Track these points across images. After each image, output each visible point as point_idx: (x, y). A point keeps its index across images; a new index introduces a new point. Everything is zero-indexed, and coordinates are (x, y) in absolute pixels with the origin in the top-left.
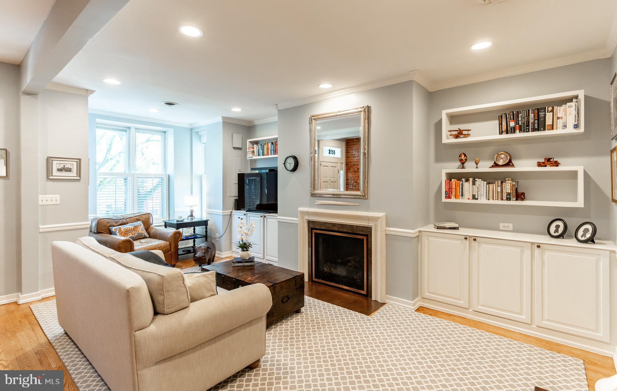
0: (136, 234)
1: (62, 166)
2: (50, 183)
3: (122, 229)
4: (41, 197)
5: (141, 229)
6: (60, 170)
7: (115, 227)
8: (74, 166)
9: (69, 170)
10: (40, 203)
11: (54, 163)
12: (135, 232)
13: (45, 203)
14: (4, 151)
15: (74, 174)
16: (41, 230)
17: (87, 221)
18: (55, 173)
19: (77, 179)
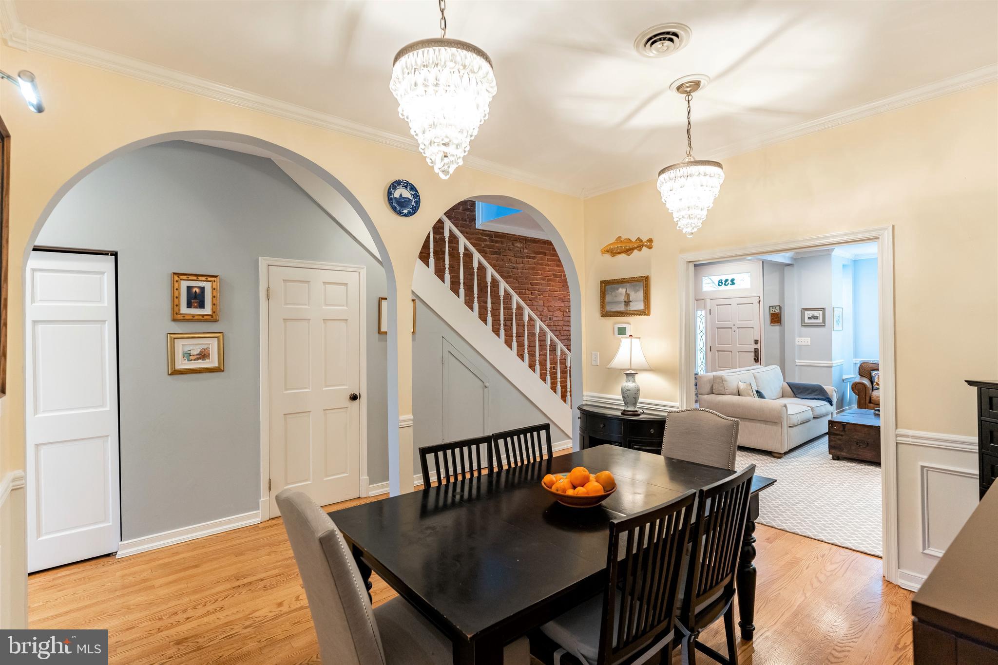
1: (811, 315)
2: (804, 329)
4: (797, 339)
6: (809, 318)
7: (875, 372)
8: (820, 314)
9: (816, 318)
10: (797, 343)
11: (806, 313)
13: (800, 343)
14: (779, 307)
15: (820, 320)
16: (797, 364)
17: (831, 360)
18: (807, 321)
19: (823, 325)
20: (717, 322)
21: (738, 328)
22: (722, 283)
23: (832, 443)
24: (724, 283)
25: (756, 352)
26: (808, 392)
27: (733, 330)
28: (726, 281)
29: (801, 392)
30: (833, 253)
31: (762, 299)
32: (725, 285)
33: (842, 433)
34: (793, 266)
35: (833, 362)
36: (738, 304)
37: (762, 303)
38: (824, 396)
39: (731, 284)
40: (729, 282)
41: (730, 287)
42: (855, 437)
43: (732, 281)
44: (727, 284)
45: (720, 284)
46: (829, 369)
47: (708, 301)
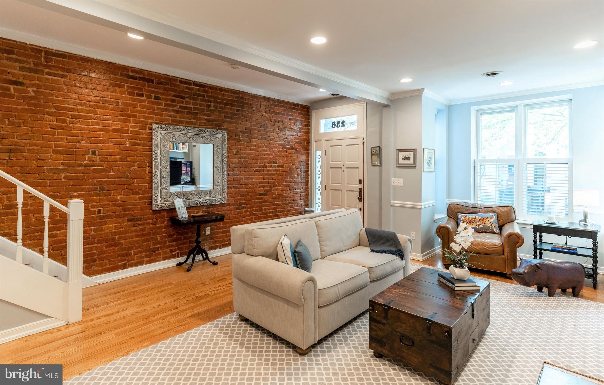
0: (481, 226)
1: (405, 156)
2: (398, 170)
3: (468, 217)
4: (393, 180)
5: (489, 222)
6: (403, 159)
7: (462, 215)
8: (411, 155)
9: (409, 159)
10: (393, 184)
11: (400, 153)
12: (481, 223)
13: (395, 185)
14: (378, 148)
15: (412, 162)
16: (392, 204)
17: (421, 202)
18: (401, 162)
19: (414, 166)
20: (330, 162)
21: (347, 168)
22: (335, 125)
23: (373, 333)
24: (336, 125)
25: (360, 191)
26: (382, 242)
27: (343, 169)
28: (338, 123)
29: (376, 241)
30: (424, 94)
31: (365, 140)
32: (337, 127)
33: (384, 321)
34: (390, 108)
35: (423, 204)
36: (347, 145)
37: (365, 144)
38: (396, 247)
39: (342, 126)
40: (340, 124)
41: (341, 129)
42: (399, 329)
43: (343, 122)
44: (338, 126)
45: (334, 126)
46: (419, 210)
47: (324, 142)
